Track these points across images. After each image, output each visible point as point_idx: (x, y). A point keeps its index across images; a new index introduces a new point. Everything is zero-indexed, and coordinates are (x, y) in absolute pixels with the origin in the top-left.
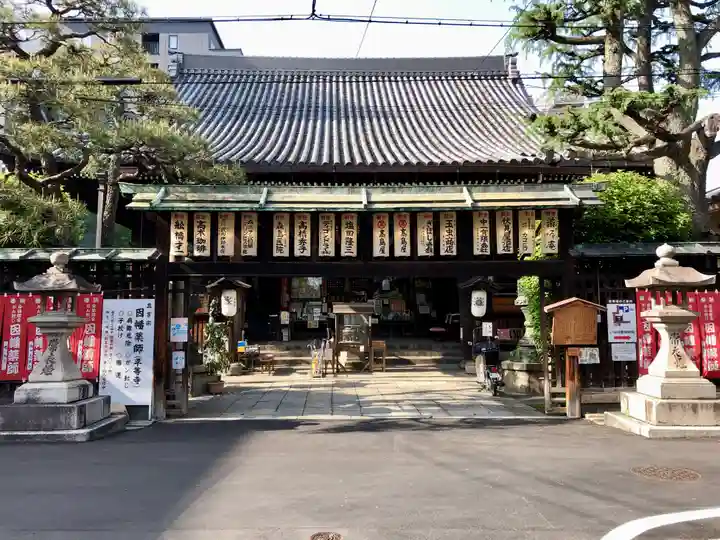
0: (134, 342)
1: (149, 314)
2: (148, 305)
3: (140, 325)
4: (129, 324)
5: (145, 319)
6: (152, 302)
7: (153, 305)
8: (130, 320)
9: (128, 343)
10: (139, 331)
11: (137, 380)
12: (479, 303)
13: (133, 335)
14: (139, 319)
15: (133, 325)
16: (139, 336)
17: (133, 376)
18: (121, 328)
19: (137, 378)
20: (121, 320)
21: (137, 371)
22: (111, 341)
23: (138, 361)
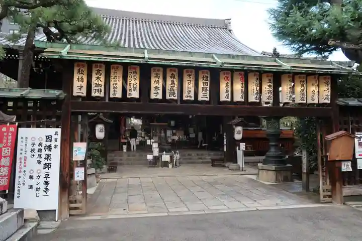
0: (44, 161)
1: (56, 140)
2: (55, 133)
3: (49, 148)
4: (40, 147)
5: (53, 144)
6: (59, 130)
7: (59, 133)
8: (40, 144)
9: (39, 162)
10: (47, 152)
11: (46, 190)
12: (239, 133)
13: (43, 156)
14: (48, 143)
15: (43, 148)
16: (48, 157)
17: (43, 187)
18: (33, 150)
19: (46, 189)
20: (33, 144)
21: (47, 183)
22: (25, 160)
23: (47, 176)
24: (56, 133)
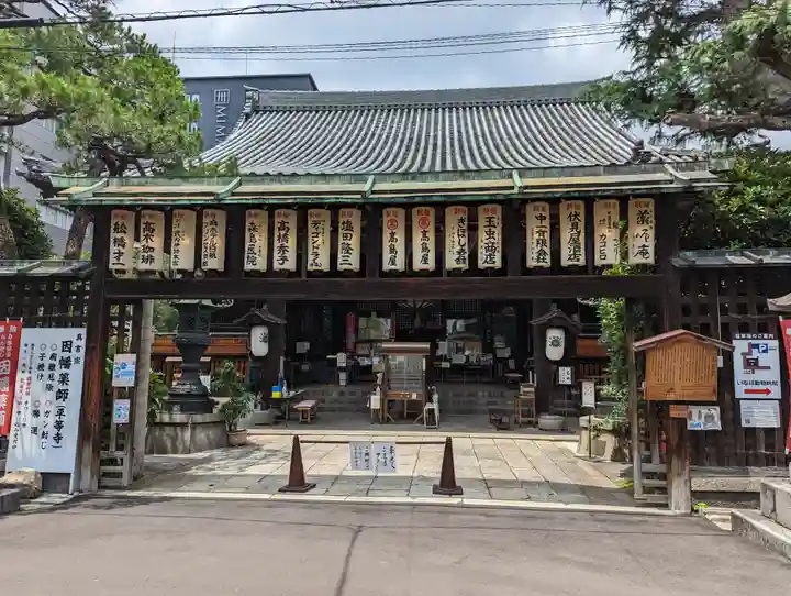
0: (58, 386)
1: (78, 348)
2: (76, 335)
3: (66, 363)
4: (53, 362)
5: (74, 354)
6: (83, 331)
7: (84, 337)
8: (53, 357)
9: (50, 388)
10: (64, 371)
11: (58, 438)
12: (555, 343)
13: (57, 376)
14: (66, 355)
15: (57, 363)
16: (64, 379)
17: (53, 432)
18: (41, 367)
19: (58, 434)
20: (43, 356)
21: (59, 425)
22: (29, 384)
23: (60, 412)
24: (79, 337)
